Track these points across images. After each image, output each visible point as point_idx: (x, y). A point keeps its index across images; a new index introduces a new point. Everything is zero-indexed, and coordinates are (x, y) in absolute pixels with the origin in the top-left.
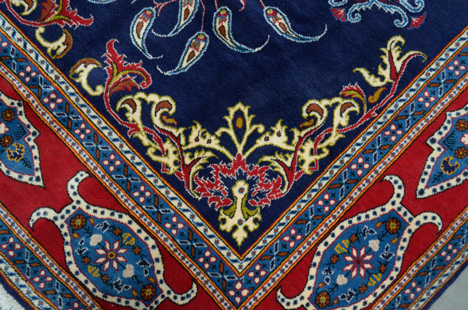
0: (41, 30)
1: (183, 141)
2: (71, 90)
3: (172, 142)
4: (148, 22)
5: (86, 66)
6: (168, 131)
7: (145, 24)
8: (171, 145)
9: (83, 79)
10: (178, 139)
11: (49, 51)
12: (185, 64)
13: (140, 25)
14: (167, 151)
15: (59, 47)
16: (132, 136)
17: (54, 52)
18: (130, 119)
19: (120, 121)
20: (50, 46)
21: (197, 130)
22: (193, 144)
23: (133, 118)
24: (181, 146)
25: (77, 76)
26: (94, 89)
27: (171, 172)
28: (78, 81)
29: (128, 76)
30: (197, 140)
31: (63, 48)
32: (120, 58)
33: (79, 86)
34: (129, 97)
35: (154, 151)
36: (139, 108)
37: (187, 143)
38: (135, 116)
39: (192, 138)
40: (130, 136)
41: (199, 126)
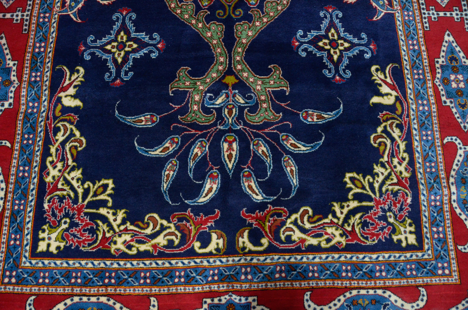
0: (197, 245)
1: (335, 220)
2: (249, 258)
3: (329, 227)
4: (252, 181)
5: (243, 238)
6: (321, 224)
7: (252, 184)
8: (330, 228)
9: (250, 246)
10: (332, 222)
11: (214, 252)
12: (295, 181)
13: (250, 187)
14: (332, 234)
15: (218, 244)
16: (305, 248)
17: (218, 250)
18: (297, 239)
19: (291, 246)
20: (211, 248)
21: (336, 207)
22: (342, 217)
23: (298, 237)
24: (337, 224)
25: (244, 248)
26: (261, 245)
27: (344, 243)
28: (247, 250)
29: (271, 219)
30: (342, 213)
31: (221, 241)
32: (257, 215)
33: (250, 252)
34: (284, 228)
35: (325, 242)
36: (295, 228)
37: (338, 219)
38: (297, 235)
39: (338, 214)
40: (304, 249)
41: (335, 204)
